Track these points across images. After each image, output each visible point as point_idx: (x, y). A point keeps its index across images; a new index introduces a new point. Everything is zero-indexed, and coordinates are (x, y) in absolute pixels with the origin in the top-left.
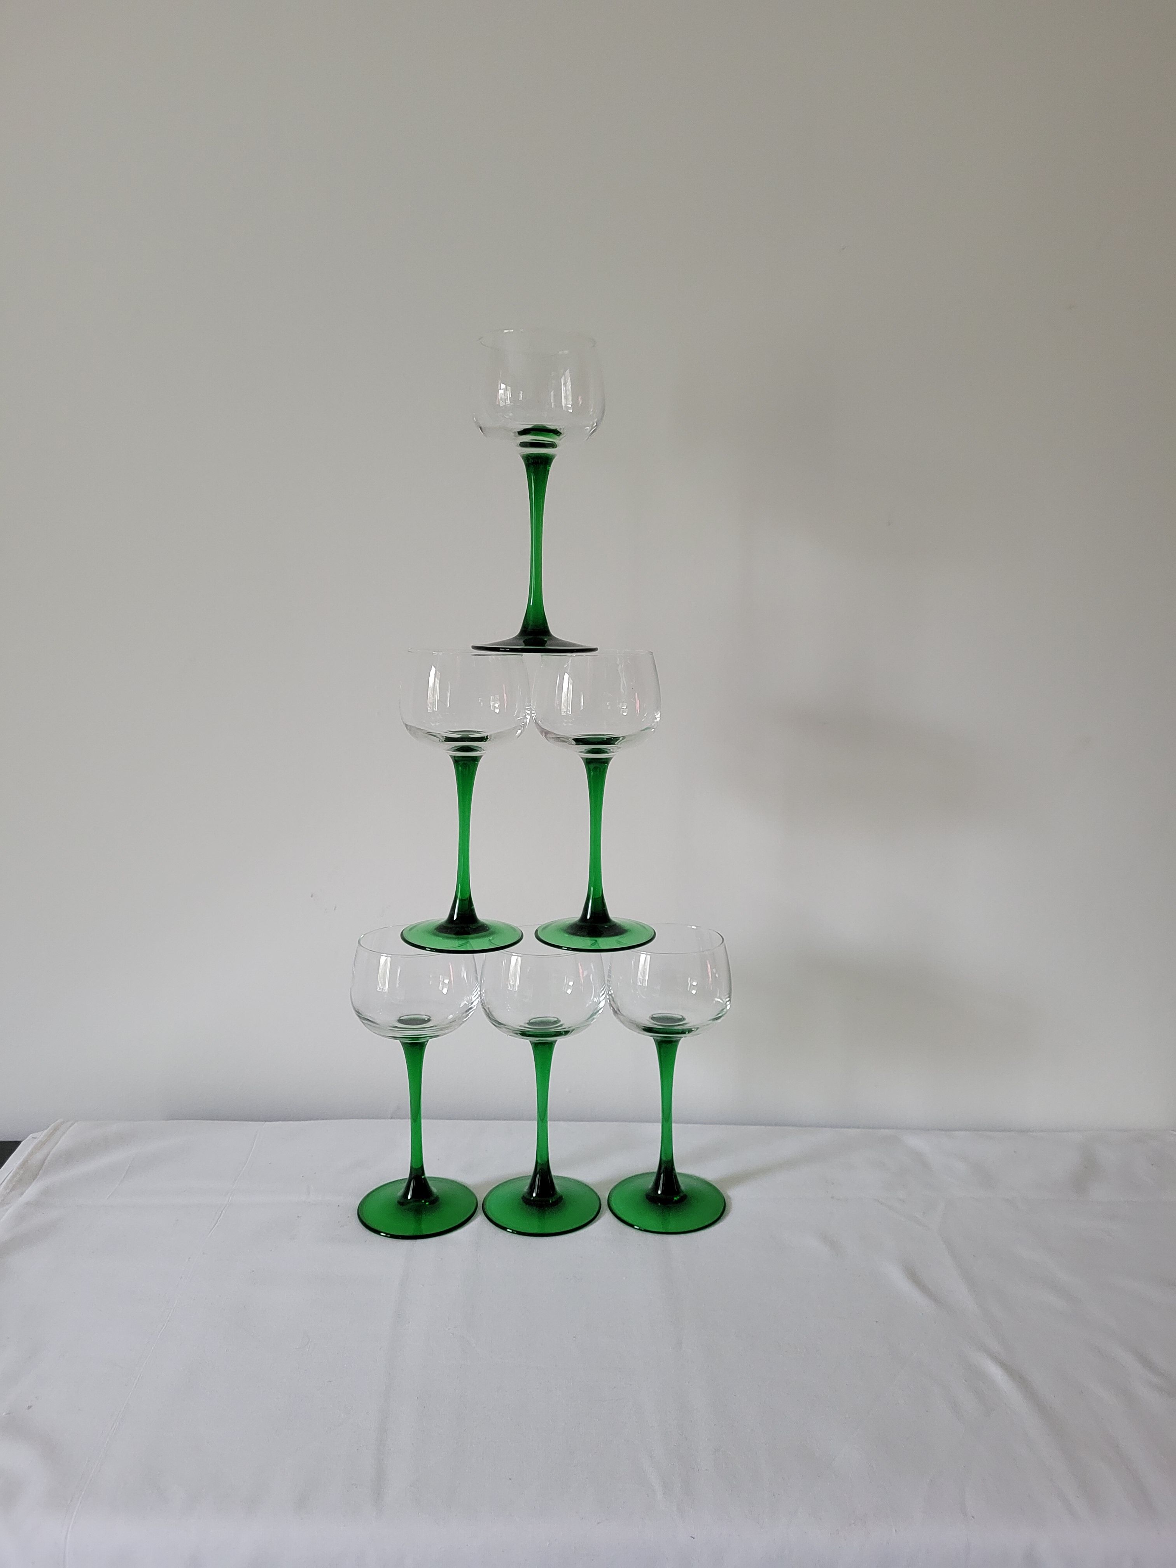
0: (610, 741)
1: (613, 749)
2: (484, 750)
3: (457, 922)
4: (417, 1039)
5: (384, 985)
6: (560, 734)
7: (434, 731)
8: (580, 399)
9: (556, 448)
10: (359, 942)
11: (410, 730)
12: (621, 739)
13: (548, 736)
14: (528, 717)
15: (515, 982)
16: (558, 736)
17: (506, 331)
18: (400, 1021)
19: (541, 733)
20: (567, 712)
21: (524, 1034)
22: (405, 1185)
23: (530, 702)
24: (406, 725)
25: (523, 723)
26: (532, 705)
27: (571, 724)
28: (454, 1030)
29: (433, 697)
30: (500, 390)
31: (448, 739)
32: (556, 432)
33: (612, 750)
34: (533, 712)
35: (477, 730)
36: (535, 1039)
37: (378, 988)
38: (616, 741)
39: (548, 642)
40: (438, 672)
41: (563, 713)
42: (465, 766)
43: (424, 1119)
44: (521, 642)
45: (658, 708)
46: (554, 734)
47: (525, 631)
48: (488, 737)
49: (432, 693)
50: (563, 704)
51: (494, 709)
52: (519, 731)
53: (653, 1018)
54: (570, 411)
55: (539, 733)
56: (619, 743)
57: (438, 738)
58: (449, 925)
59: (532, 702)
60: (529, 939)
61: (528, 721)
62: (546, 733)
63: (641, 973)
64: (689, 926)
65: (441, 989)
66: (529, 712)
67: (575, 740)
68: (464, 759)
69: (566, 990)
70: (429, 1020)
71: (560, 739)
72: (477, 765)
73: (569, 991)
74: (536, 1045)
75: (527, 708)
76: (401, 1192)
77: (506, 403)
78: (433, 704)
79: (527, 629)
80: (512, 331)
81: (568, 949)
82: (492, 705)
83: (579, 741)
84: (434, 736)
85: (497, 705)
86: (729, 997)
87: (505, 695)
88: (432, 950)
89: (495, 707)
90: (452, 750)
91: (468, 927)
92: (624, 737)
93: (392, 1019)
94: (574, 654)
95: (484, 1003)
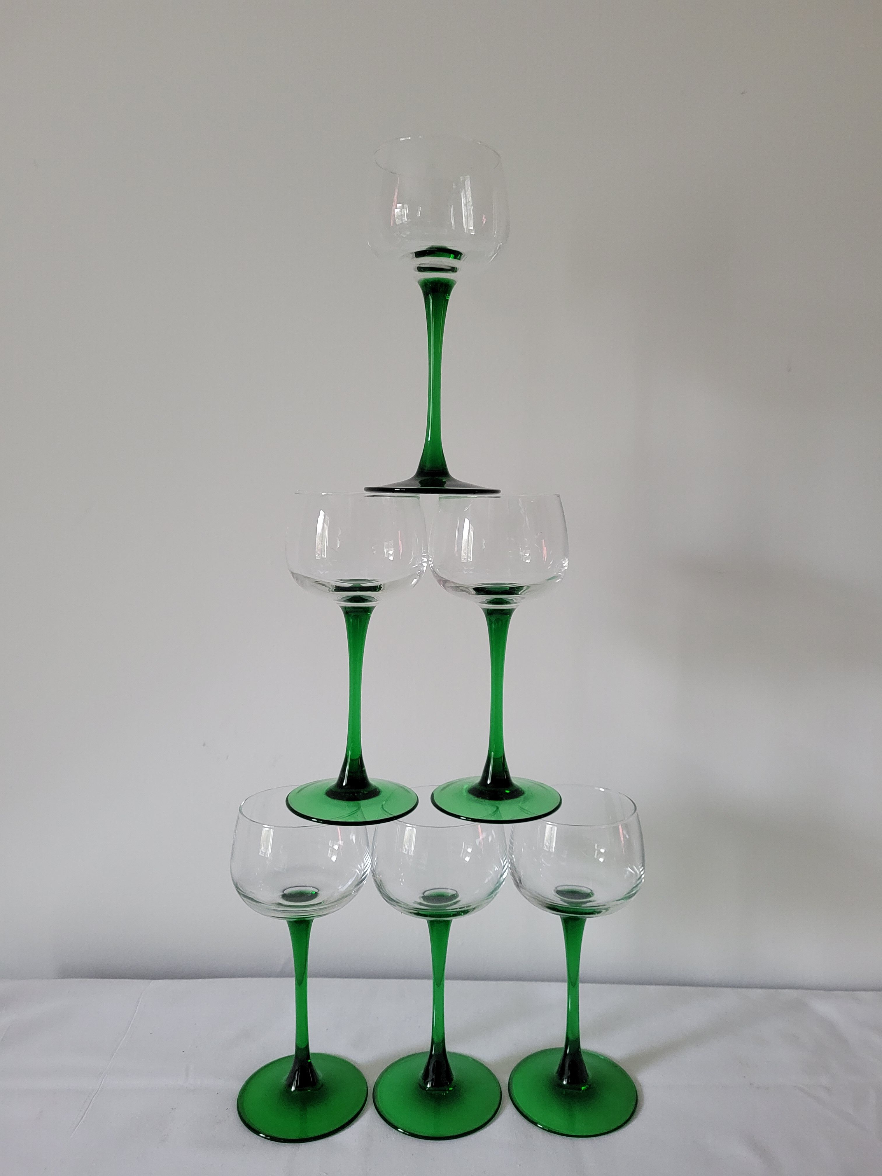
0: (513, 591)
1: (516, 599)
2: (377, 601)
3: (347, 787)
4: (303, 918)
5: (267, 848)
6: (460, 583)
7: (323, 580)
8: (484, 218)
9: (456, 272)
10: (240, 811)
11: (297, 579)
12: (524, 588)
13: (447, 585)
14: (425, 565)
15: (411, 847)
16: (458, 586)
17: (402, 139)
18: (285, 896)
19: (439, 581)
20: (467, 558)
21: (420, 913)
23: (427, 549)
24: (293, 574)
25: (419, 572)
26: (429, 551)
27: (471, 572)
28: (341, 908)
29: (322, 544)
30: (396, 210)
31: (338, 589)
32: (457, 254)
33: (515, 601)
34: (430, 559)
35: (369, 579)
36: (430, 919)
37: (261, 853)
38: (520, 591)
39: (447, 483)
40: (327, 517)
41: (463, 560)
42: (356, 617)
43: (309, 977)
44: (417, 482)
45: (566, 554)
46: (453, 582)
47: (422, 472)
48: (382, 586)
49: (321, 539)
50: (463, 552)
51: (388, 557)
52: (415, 580)
53: (559, 892)
54: (472, 233)
55: (437, 582)
56: (523, 593)
57: (328, 587)
58: (339, 790)
59: (429, 548)
60: (425, 805)
61: (425, 569)
62: (444, 582)
63: (547, 840)
64: (597, 788)
65: (330, 856)
66: (425, 560)
67: (475, 589)
68: (355, 610)
69: (464, 857)
70: (315, 895)
71: (459, 588)
72: (370, 616)
73: (467, 859)
74: (431, 924)
75: (423, 555)
77: (402, 220)
78: (322, 551)
79: (425, 466)
80: (410, 138)
81: (467, 819)
82: (386, 552)
83: (479, 591)
84: (323, 585)
85: (391, 552)
86: (642, 866)
87: (400, 543)
88: (319, 821)
89: (389, 555)
90: (343, 600)
91: (358, 793)
92: (528, 587)
93: (276, 894)
94: (476, 496)
95: (376, 873)
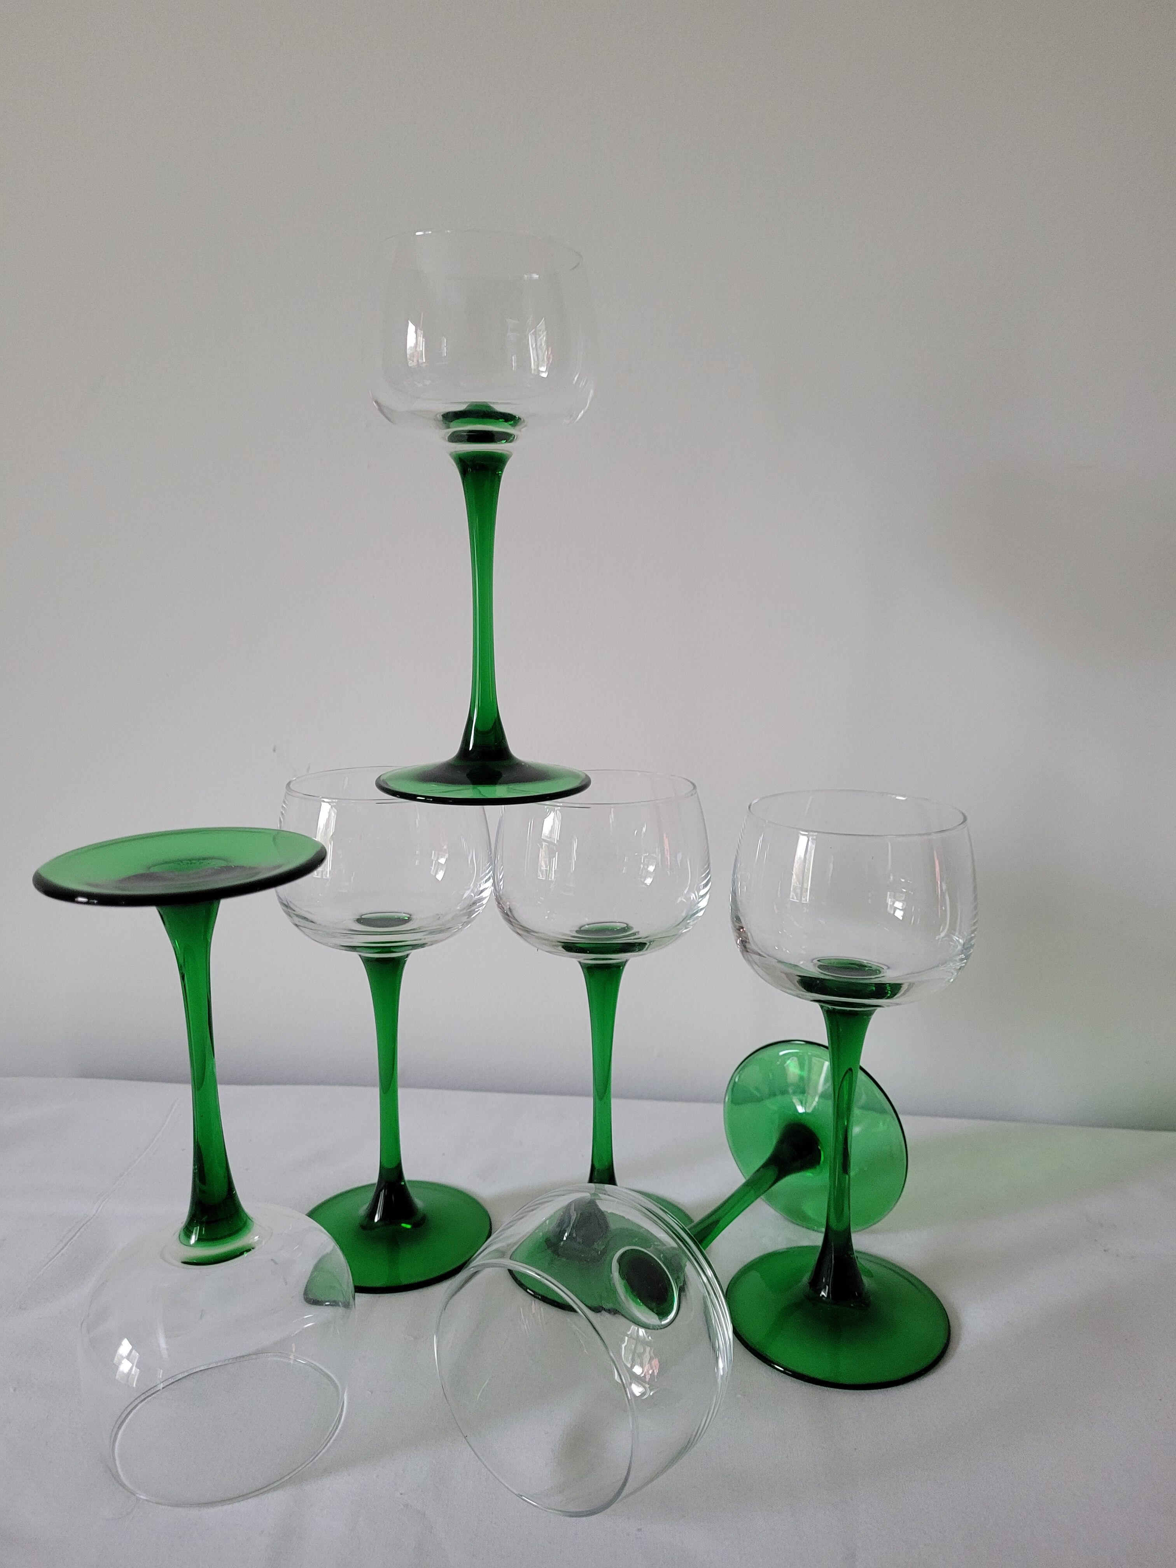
4: (388, 950)
18: (360, 921)
21: (570, 947)
22: (371, 1195)
36: (589, 959)
65: (433, 873)
70: (409, 920)
74: (590, 970)
76: (363, 1209)
93: (346, 918)
95: (499, 892)
